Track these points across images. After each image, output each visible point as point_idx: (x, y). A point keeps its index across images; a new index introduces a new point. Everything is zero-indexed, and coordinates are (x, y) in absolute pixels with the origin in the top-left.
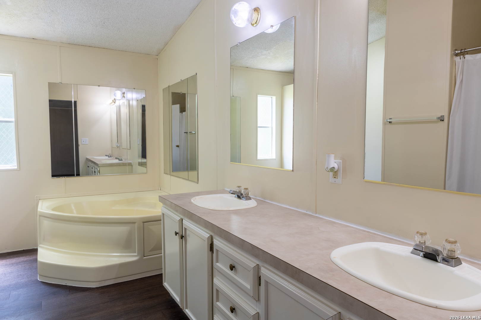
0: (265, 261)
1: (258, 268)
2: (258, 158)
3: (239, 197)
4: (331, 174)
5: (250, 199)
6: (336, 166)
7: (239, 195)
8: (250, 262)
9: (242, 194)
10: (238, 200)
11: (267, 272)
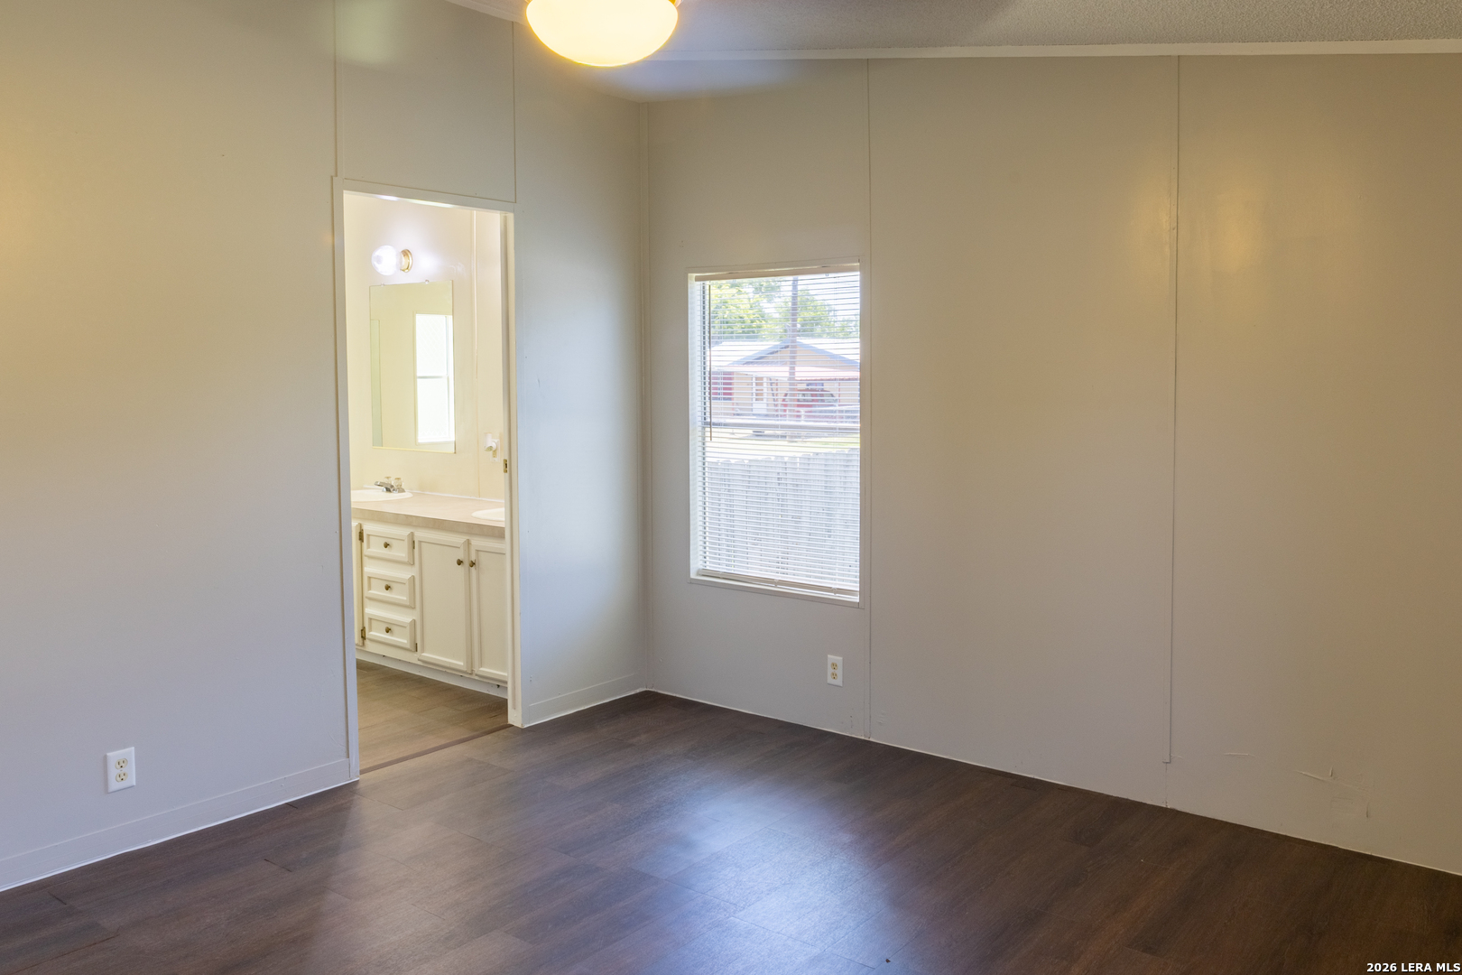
0: (417, 526)
1: (412, 534)
2: (420, 441)
3: (388, 490)
4: (491, 452)
5: (403, 491)
6: (494, 445)
7: (389, 487)
8: (404, 532)
9: (392, 486)
10: (388, 494)
11: (421, 534)
